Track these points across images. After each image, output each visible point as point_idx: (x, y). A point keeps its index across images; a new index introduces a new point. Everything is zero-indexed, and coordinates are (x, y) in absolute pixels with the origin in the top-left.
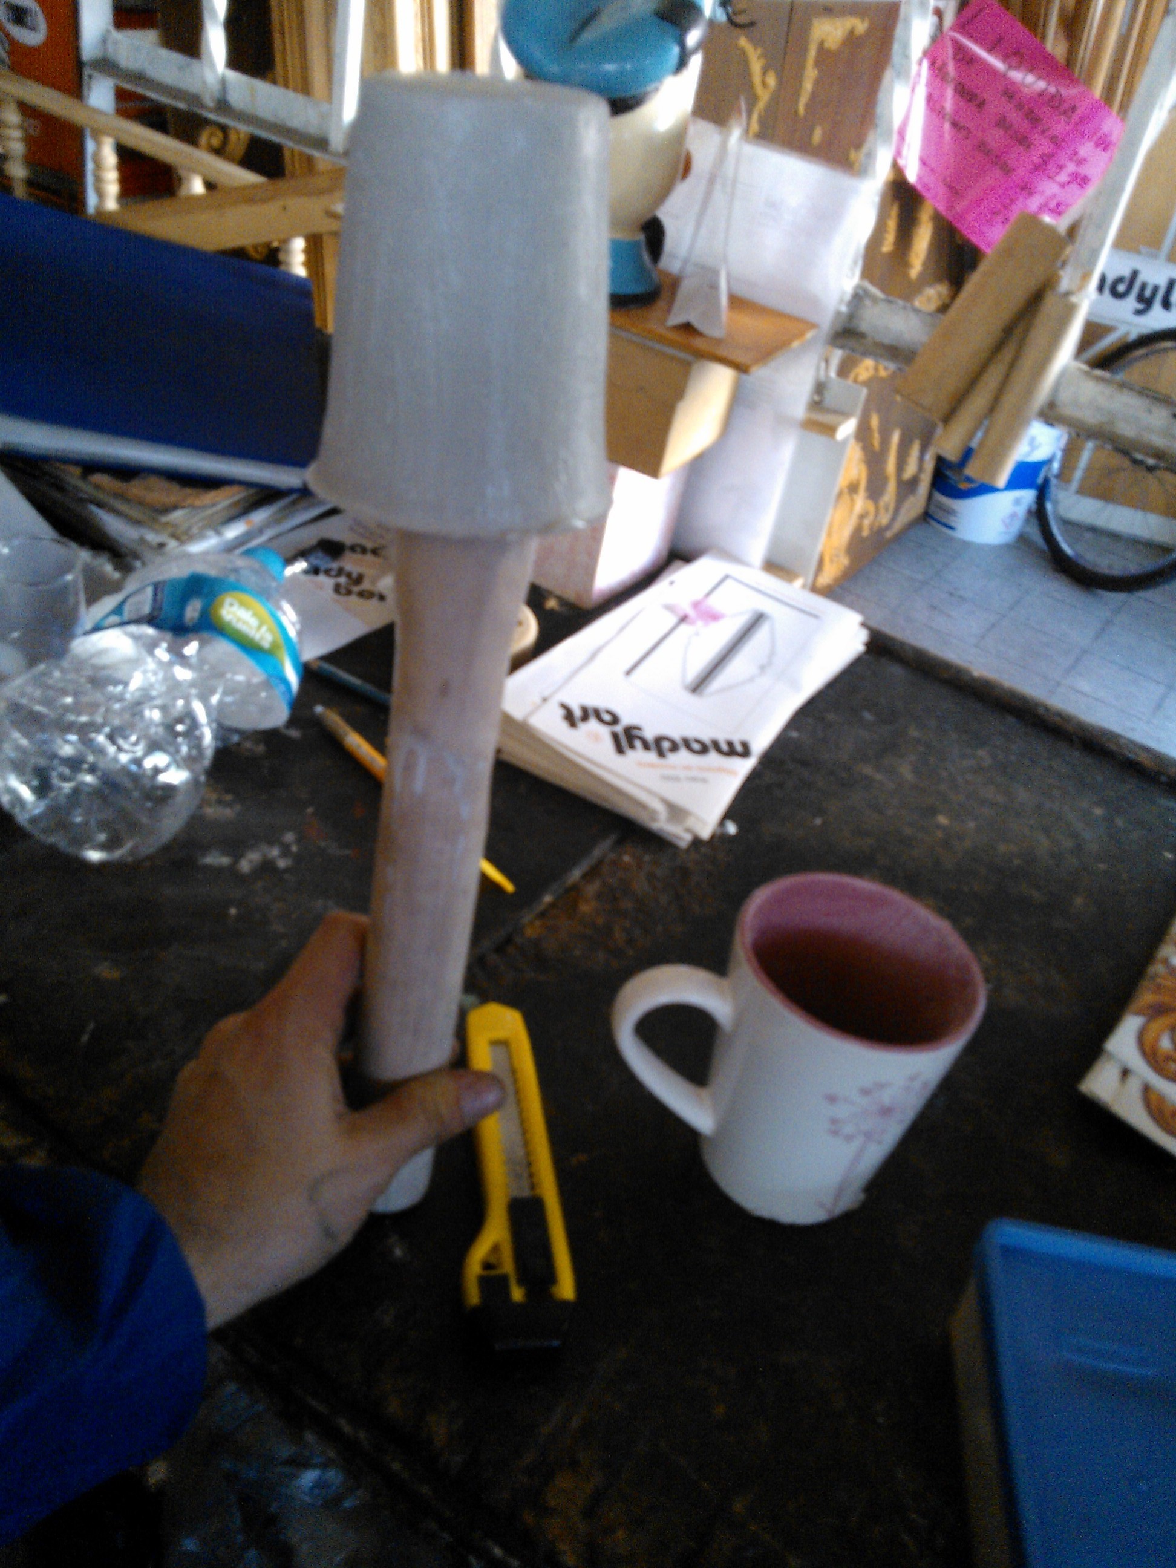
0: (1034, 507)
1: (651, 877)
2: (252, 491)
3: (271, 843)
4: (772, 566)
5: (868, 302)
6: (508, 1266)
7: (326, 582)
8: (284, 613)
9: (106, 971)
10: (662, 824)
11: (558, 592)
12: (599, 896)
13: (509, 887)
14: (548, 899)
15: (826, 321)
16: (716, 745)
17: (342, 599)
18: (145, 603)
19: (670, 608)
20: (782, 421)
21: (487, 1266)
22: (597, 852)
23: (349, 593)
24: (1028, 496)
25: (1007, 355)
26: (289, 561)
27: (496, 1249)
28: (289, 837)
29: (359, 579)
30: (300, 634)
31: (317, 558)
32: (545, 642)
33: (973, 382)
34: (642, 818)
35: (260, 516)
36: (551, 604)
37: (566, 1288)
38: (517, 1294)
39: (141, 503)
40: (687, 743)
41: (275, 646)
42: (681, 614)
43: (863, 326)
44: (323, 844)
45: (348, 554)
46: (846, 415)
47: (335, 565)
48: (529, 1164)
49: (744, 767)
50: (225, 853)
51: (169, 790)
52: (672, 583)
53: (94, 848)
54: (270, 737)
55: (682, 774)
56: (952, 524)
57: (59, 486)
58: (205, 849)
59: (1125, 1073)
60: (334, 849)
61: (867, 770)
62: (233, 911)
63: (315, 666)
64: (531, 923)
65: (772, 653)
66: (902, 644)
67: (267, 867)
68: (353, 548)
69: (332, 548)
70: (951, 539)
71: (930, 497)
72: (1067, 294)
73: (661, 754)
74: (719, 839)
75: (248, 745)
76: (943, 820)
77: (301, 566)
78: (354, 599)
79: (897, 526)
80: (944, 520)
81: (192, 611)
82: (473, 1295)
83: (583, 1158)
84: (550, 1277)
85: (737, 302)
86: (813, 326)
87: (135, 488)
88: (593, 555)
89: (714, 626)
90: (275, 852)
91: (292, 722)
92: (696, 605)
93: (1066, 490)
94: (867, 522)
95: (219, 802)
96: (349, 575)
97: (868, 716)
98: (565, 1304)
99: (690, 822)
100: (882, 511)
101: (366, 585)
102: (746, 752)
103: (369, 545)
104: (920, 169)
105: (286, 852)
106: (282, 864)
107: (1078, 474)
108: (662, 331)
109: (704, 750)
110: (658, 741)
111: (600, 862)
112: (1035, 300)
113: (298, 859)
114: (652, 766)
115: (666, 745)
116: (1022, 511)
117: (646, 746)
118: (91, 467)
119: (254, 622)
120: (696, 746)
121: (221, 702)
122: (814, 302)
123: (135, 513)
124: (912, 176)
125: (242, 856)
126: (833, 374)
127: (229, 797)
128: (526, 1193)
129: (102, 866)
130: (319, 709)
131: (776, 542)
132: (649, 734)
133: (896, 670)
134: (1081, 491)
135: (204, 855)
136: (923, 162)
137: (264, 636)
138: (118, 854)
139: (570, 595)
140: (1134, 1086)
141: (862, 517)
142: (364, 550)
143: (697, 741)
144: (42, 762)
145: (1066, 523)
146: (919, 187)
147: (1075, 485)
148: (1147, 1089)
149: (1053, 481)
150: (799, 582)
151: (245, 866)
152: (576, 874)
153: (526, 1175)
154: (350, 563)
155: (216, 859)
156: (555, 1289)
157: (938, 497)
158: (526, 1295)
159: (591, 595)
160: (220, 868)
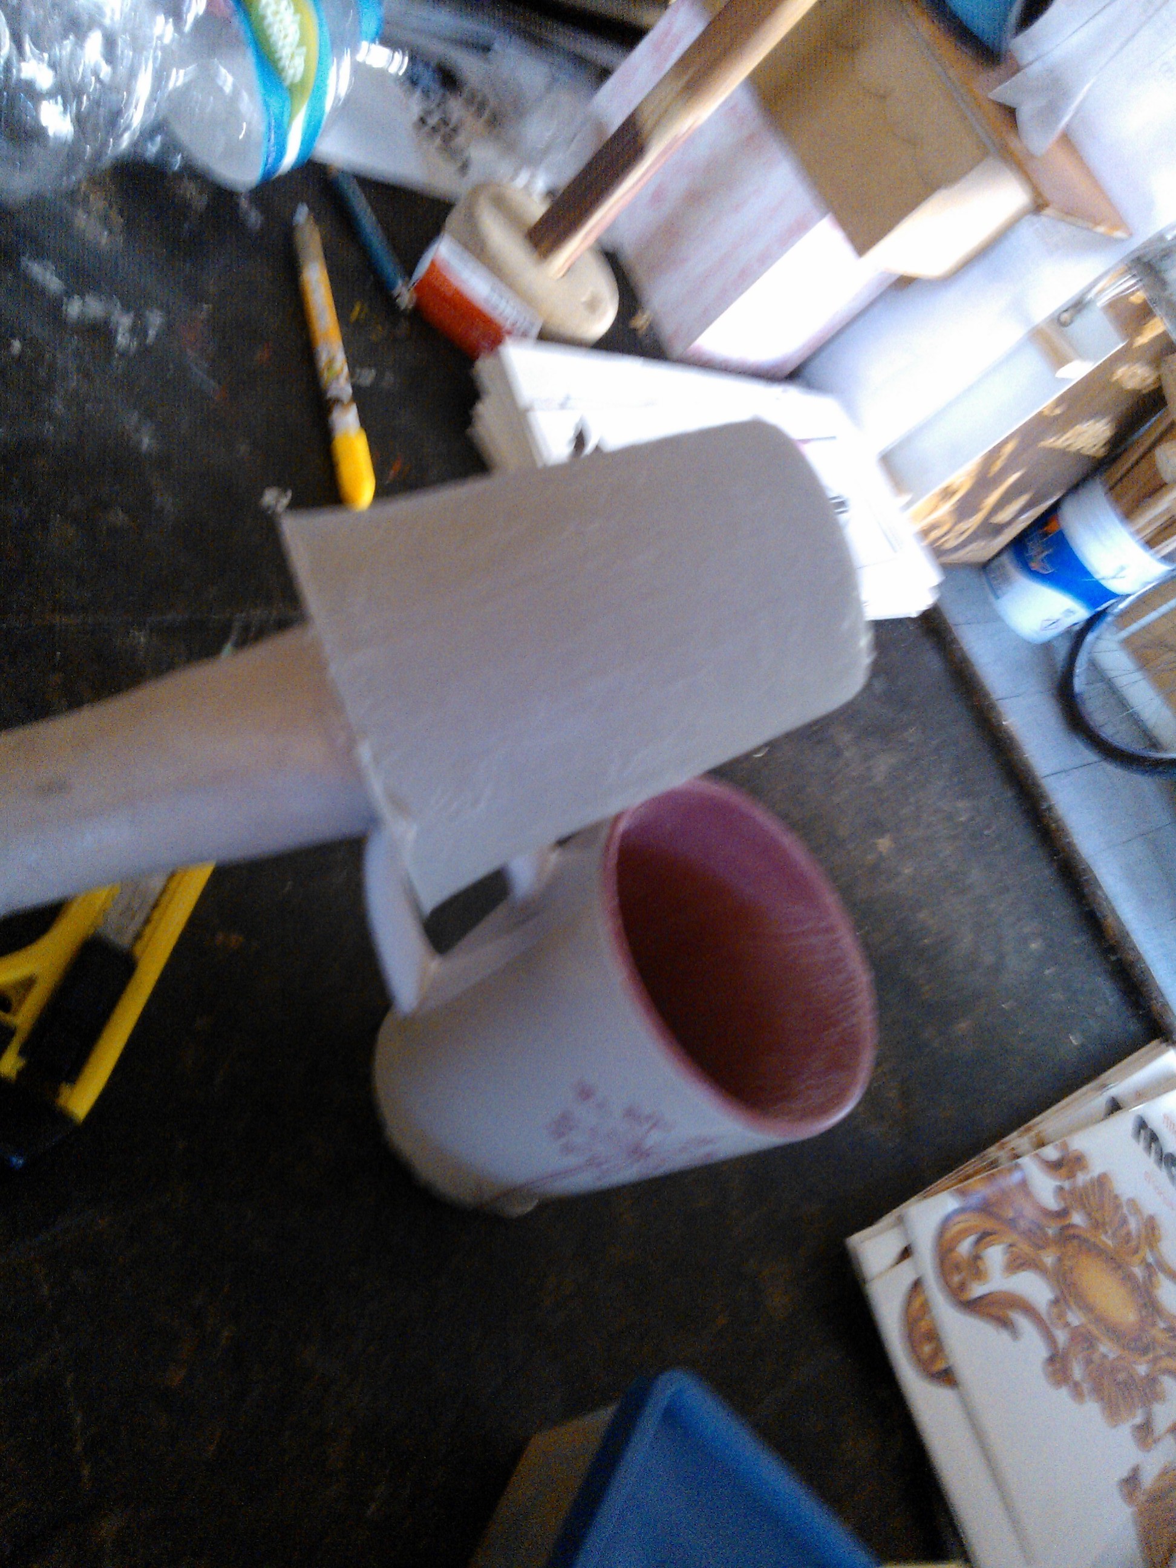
3: (127, 310)
6: (24, 1019)
17: (418, 135)
23: (431, 135)
24: (1081, 613)
27: (28, 984)
28: (155, 320)
29: (454, 130)
30: (339, 107)
31: (424, 71)
32: (606, 345)
36: (637, 322)
37: (82, 1099)
38: (10, 1064)
41: (298, 85)
44: (191, 356)
45: (461, 97)
46: (1082, 356)
47: (440, 92)
48: (155, 906)
50: (60, 276)
54: (219, 193)
56: (999, 591)
58: (40, 254)
59: (906, 1253)
62: (17, 345)
63: (329, 171)
67: (100, 330)
68: (471, 97)
69: (448, 79)
70: (989, 604)
71: (999, 554)
75: (190, 186)
78: (432, 145)
80: (995, 583)
84: (73, 1071)
85: (1069, 142)
86: (1129, 229)
90: (125, 321)
91: (257, 196)
93: (1115, 633)
98: (63, 1117)
100: (955, 533)
105: (138, 330)
106: (122, 340)
108: (982, 98)
113: (145, 351)
116: (1066, 623)
119: (292, 35)
121: (178, 90)
125: (83, 297)
126: (1101, 304)
127: (118, 222)
128: (124, 941)
130: (302, 214)
131: (907, 441)
133: (934, 660)
134: (1126, 643)
135: (34, 260)
137: (292, 67)
140: (906, 1274)
148: (917, 1285)
151: (74, 309)
153: (140, 918)
155: (45, 274)
156: (65, 1090)
157: (1006, 559)
158: (20, 1073)
159: (690, 344)
160: (43, 292)
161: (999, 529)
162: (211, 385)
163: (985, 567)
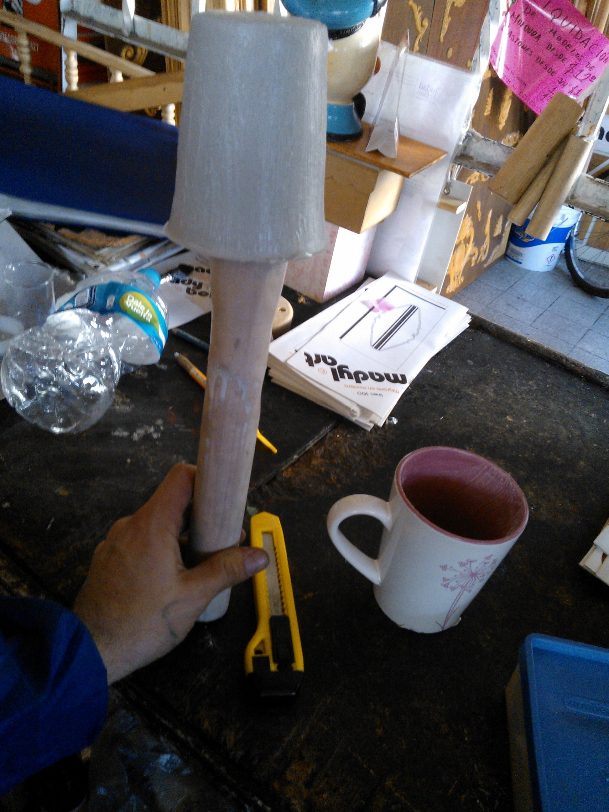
0: (564, 252)
1: (351, 446)
2: (144, 238)
3: (150, 426)
4: (420, 281)
5: (474, 140)
6: (269, 652)
7: (183, 287)
8: (159, 303)
9: (62, 491)
10: (358, 418)
11: (305, 294)
12: (322, 457)
13: (275, 451)
14: (296, 457)
15: (452, 151)
16: (388, 376)
17: (191, 296)
18: (86, 297)
19: (364, 303)
20: (427, 203)
21: (257, 652)
22: (323, 432)
23: (194, 293)
24: (561, 246)
25: (549, 169)
26: (163, 276)
27: (262, 642)
28: (159, 422)
29: (200, 285)
30: (167, 315)
31: (177, 274)
32: (297, 321)
33: (530, 184)
34: (347, 414)
35: (148, 252)
36: (302, 300)
37: (299, 665)
38: (273, 667)
39: (85, 244)
40: (372, 375)
41: (153, 320)
42: (371, 307)
43: (472, 154)
44: (177, 426)
45: (194, 272)
46: (462, 201)
47: (187, 278)
48: (282, 598)
49: (402, 388)
50: (125, 430)
51: (96, 396)
52: (366, 290)
53: (56, 426)
54: (151, 368)
55: (369, 392)
56: (520, 261)
57: (44, 235)
58: (115, 428)
59: (604, 556)
60: (182, 428)
61: (469, 391)
62: (129, 461)
63: (175, 332)
64: (287, 469)
65: (419, 328)
66: (490, 324)
67: (147, 437)
68: (197, 269)
69: (186, 269)
70: (519, 269)
71: (508, 246)
72: (583, 137)
73: (358, 381)
74: (387, 426)
75: (139, 373)
76: (509, 418)
77: (169, 278)
78: (197, 296)
79: (490, 261)
80: (515, 258)
81: (110, 302)
82: (250, 667)
83: (311, 595)
84: (291, 658)
85: (403, 139)
86: (445, 153)
87: (83, 236)
88: (325, 275)
89: (388, 313)
90: (152, 430)
91: (162, 361)
92: (379, 301)
93: (581, 243)
94: (474, 259)
95: (124, 403)
96: (195, 284)
97: (470, 362)
98: (299, 672)
99: (373, 418)
100: (482, 253)
101: (203, 289)
102: (404, 381)
103: (206, 268)
104: (504, 71)
105: (157, 430)
106: (155, 436)
107: (588, 235)
108: (363, 154)
109: (381, 379)
110: (357, 373)
111: (324, 438)
112: (564, 140)
113: (163, 433)
114: (352, 387)
115: (361, 376)
116: (557, 254)
117: (350, 377)
118: (59, 225)
119: (143, 308)
120: (377, 377)
121: (124, 350)
122: (445, 139)
123: (82, 249)
124: (500, 75)
125: (135, 432)
126: (455, 179)
127: (128, 400)
128: (280, 613)
129: (61, 435)
130: (177, 354)
131: (422, 269)
132: (352, 370)
133: (486, 338)
134: (589, 244)
135: (114, 431)
136: (506, 67)
137: (148, 316)
138: (69, 429)
139: (312, 296)
141: (471, 256)
142: (203, 271)
143: (377, 374)
144: (30, 381)
145: (581, 261)
146: (505, 81)
147: (585, 241)
149: (574, 239)
150: (435, 290)
151: (136, 437)
152: (311, 444)
153: (280, 604)
154: (196, 277)
155: (120, 433)
156: (293, 665)
157: (512, 246)
158: (278, 668)
159: (323, 295)
160: (123, 438)
161: (500, 237)
162: (189, 430)
163: (506, 256)
